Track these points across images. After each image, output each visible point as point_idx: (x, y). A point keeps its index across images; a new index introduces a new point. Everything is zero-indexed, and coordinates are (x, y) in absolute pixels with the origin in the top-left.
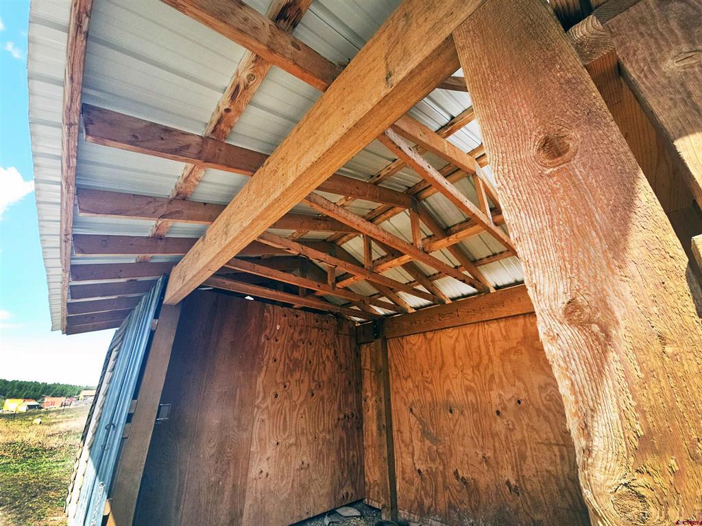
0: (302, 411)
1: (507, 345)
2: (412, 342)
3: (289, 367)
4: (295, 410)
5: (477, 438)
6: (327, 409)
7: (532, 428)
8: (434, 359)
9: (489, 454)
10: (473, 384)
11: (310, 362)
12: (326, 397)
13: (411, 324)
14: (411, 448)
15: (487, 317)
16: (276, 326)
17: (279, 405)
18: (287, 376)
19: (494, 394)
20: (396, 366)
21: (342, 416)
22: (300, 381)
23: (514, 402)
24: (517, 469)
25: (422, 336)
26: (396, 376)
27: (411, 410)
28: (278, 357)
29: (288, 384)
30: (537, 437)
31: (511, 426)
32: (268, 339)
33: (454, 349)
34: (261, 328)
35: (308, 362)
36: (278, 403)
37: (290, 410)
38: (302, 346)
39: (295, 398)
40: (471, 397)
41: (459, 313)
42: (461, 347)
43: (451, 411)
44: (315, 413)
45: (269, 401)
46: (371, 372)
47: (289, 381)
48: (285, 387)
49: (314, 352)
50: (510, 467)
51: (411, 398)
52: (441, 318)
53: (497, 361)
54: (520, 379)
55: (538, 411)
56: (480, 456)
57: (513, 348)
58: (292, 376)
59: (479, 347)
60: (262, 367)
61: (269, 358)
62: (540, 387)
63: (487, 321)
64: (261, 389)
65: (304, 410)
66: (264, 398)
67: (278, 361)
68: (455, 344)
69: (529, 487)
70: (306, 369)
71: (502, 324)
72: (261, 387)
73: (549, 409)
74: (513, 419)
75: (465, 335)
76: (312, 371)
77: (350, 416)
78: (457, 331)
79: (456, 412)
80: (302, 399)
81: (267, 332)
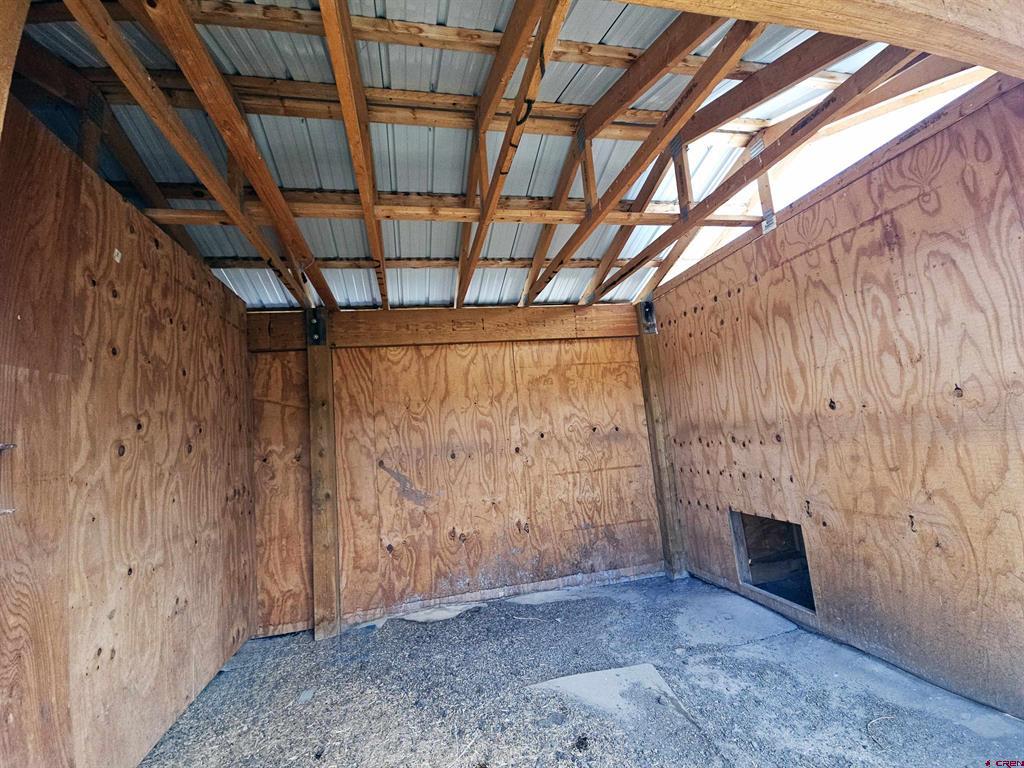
0: (173, 486)
1: (537, 373)
2: (390, 357)
3: (144, 375)
4: (160, 486)
5: (487, 483)
6: (212, 478)
7: (552, 461)
8: (431, 387)
9: (500, 498)
10: (489, 419)
11: (184, 373)
12: (209, 452)
13: (398, 327)
14: (375, 520)
15: (524, 336)
16: (111, 252)
17: (129, 473)
18: (142, 401)
19: (515, 429)
20: (351, 397)
21: (231, 492)
22: (167, 417)
23: (537, 435)
24: (530, 506)
25: (411, 352)
26: (351, 412)
27: (381, 463)
28: (119, 343)
29: (144, 421)
30: (555, 469)
31: (530, 463)
32: (94, 283)
33: (467, 373)
34: (72, 242)
35: (181, 373)
36: (125, 471)
37: (150, 484)
38: (169, 326)
39: (160, 455)
40: (485, 435)
41: (486, 325)
42: (477, 371)
43: (453, 456)
44: (195, 489)
45: (105, 464)
46: (284, 407)
47: (146, 413)
48: (139, 427)
49: (191, 350)
50: (523, 506)
51: (382, 444)
52: (455, 327)
53: (523, 391)
54: (546, 410)
55: (560, 442)
56: (489, 503)
57: (544, 376)
58: (152, 401)
59: (504, 374)
60: (83, 363)
61: (98, 344)
62: (566, 419)
63: (517, 341)
64: (84, 433)
65: (177, 482)
66: (93, 455)
67: (121, 355)
68: (469, 366)
69: (540, 521)
70: (178, 387)
71: (535, 347)
72: (83, 424)
73: (570, 440)
74: (533, 455)
75: (485, 357)
76: (188, 393)
77: (241, 492)
78: (474, 348)
79: (461, 456)
80: (173, 456)
81: (91, 258)
